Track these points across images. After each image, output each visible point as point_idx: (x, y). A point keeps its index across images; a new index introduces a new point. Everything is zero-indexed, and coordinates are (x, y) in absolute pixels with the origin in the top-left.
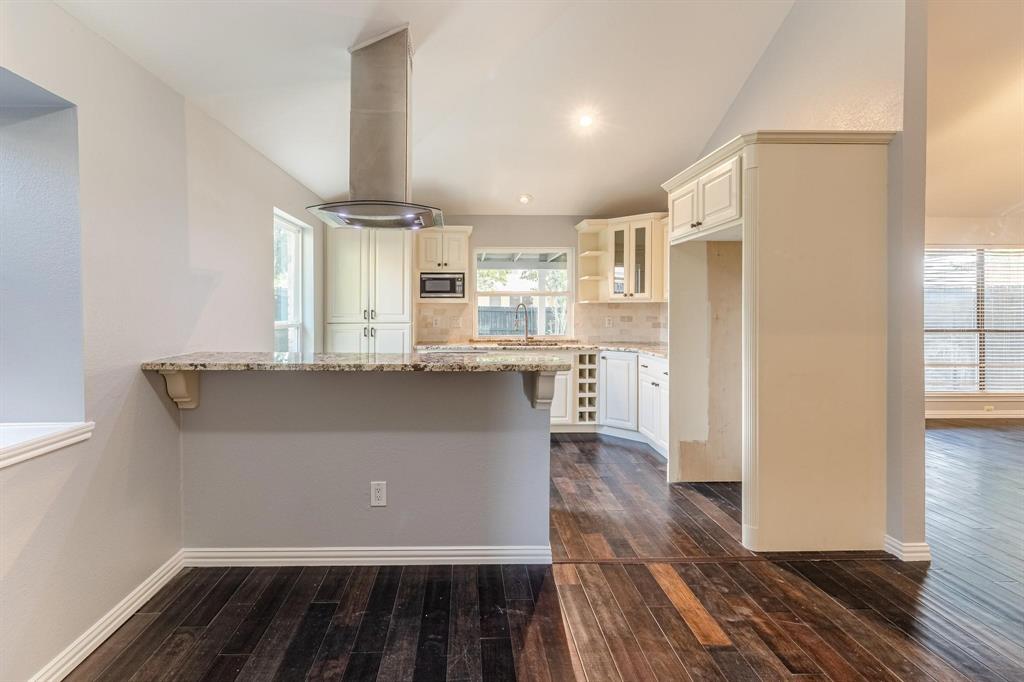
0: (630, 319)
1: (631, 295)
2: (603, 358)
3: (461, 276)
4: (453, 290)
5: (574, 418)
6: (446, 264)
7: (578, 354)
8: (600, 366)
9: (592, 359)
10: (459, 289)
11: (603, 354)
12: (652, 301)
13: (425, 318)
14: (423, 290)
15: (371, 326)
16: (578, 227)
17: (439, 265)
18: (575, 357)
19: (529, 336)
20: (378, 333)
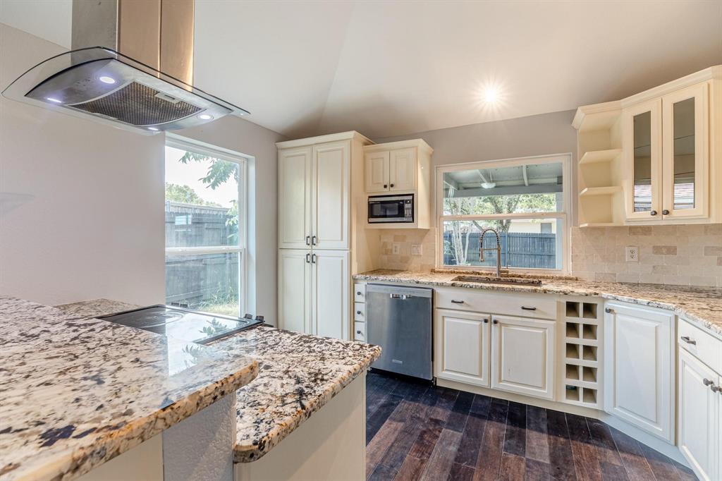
0: (671, 250)
1: (667, 212)
2: (609, 311)
3: (411, 198)
4: (401, 213)
5: (556, 393)
6: (392, 186)
7: (564, 300)
8: (603, 322)
9: (589, 309)
10: (407, 212)
11: (609, 305)
12: (713, 221)
13: (385, 244)
14: (371, 214)
15: (314, 252)
16: (575, 124)
17: (385, 186)
18: (559, 303)
19: (503, 268)
20: (320, 259)
